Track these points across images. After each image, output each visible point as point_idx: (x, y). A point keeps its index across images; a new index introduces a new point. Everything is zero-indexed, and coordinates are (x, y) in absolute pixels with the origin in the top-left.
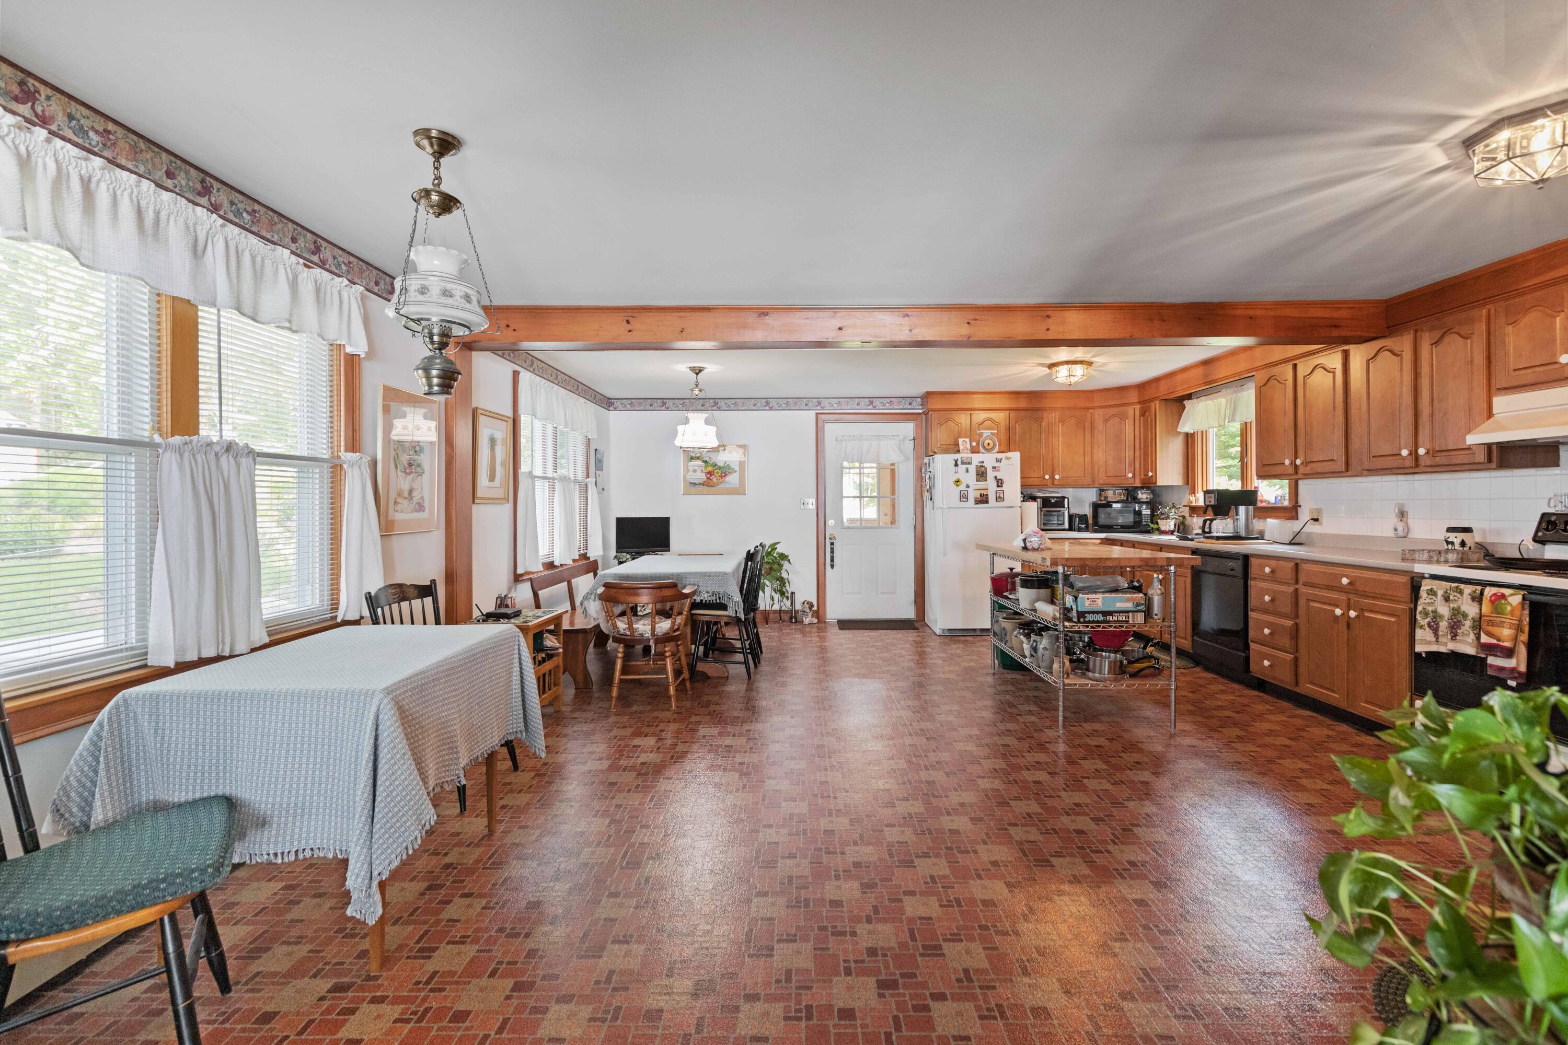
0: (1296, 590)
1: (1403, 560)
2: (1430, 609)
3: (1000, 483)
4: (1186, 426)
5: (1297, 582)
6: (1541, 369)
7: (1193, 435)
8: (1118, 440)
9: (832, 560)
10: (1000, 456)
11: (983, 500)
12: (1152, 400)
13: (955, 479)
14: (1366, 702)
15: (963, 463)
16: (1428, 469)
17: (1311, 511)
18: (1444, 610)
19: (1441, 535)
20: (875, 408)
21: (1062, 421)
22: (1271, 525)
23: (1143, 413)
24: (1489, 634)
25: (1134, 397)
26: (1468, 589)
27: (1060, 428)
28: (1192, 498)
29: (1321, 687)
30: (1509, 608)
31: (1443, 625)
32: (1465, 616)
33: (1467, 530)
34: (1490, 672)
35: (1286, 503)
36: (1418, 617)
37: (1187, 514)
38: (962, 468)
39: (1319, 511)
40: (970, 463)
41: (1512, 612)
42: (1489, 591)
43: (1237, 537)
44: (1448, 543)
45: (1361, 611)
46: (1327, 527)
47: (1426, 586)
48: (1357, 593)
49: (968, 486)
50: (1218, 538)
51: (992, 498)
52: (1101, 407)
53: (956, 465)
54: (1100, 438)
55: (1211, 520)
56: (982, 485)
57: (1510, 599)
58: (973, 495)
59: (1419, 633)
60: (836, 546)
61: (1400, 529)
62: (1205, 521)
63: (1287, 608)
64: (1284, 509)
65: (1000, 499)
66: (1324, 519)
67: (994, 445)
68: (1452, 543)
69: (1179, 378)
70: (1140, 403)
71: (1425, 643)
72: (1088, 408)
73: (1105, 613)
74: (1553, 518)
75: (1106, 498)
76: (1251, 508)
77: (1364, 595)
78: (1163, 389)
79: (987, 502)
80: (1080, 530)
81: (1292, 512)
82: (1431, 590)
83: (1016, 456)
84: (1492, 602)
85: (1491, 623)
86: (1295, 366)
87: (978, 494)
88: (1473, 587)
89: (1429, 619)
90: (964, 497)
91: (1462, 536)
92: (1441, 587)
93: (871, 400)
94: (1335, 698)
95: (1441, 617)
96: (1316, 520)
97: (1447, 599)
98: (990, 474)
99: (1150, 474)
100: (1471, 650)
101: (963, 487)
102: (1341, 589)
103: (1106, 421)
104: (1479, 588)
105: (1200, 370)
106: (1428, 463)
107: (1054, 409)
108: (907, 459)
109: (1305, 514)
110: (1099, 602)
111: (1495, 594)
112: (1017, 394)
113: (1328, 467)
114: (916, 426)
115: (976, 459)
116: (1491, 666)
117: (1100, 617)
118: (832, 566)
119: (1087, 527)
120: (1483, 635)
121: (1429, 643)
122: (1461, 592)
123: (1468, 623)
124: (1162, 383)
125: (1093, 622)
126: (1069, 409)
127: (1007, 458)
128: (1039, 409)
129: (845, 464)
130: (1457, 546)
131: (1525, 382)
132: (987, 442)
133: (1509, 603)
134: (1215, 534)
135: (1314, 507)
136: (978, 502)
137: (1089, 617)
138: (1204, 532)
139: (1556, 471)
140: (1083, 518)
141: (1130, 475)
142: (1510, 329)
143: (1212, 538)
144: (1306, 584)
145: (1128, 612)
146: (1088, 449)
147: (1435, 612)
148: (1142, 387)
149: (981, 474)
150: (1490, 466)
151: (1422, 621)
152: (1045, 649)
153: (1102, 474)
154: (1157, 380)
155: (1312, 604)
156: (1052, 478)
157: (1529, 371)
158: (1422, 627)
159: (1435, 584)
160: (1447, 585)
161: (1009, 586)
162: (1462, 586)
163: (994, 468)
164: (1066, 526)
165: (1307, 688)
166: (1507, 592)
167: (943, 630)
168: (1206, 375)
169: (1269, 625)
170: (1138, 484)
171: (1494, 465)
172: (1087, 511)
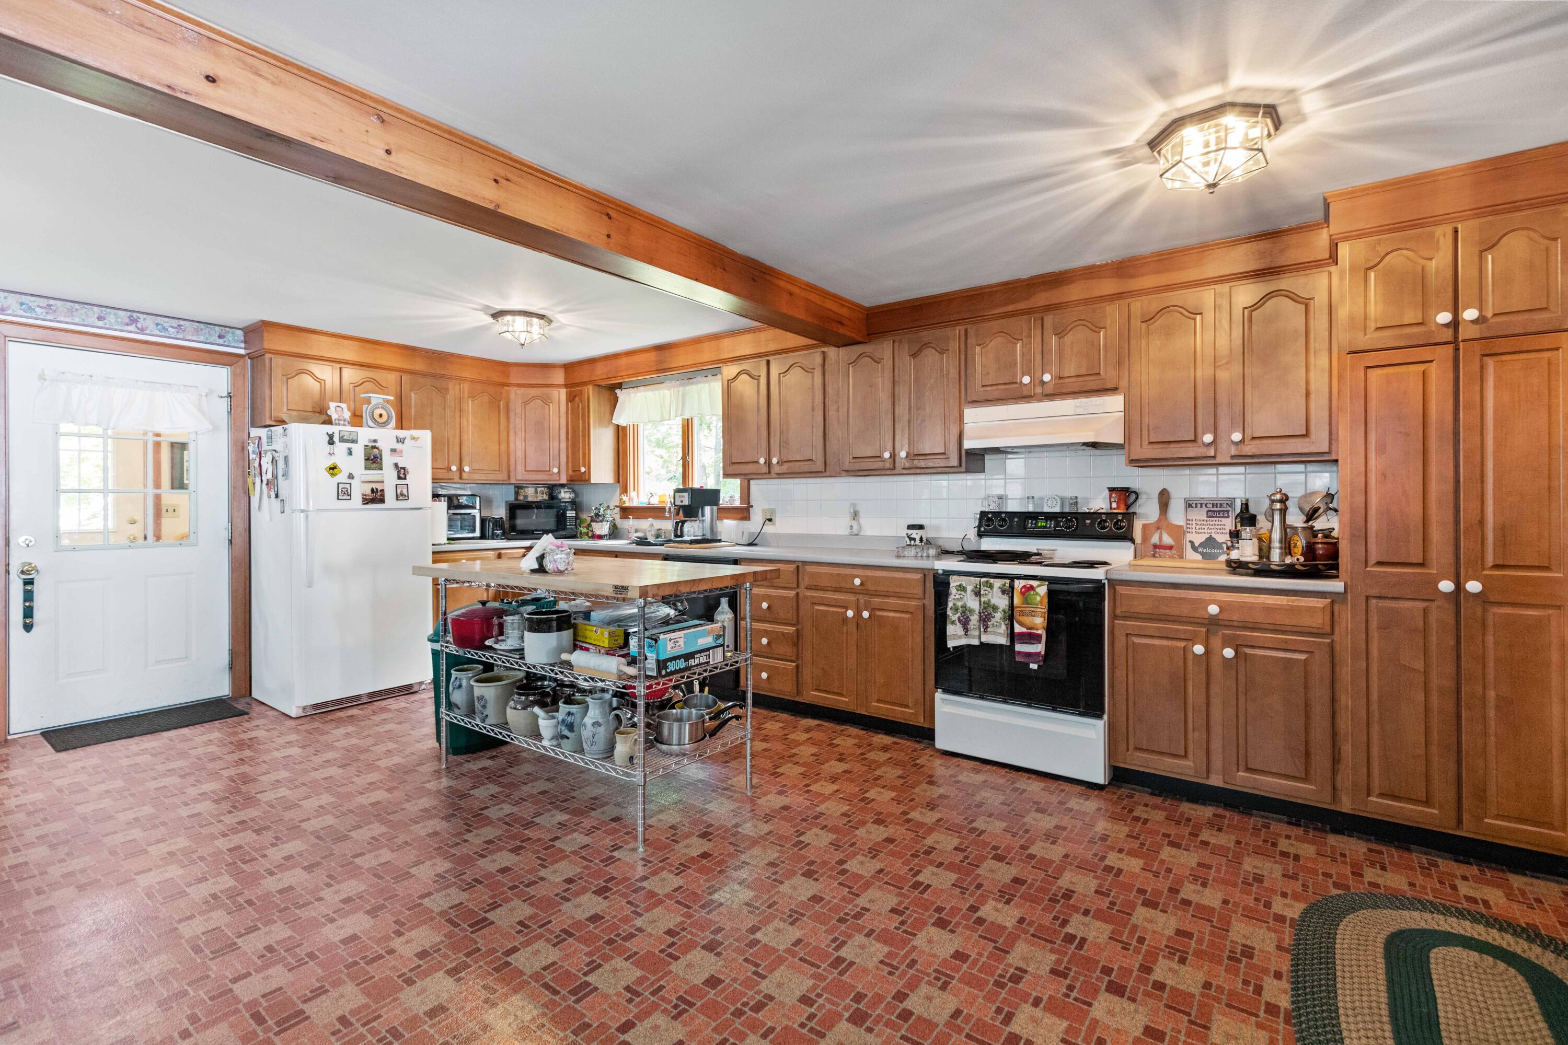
0: (797, 594)
1: (898, 557)
2: (959, 604)
3: (402, 473)
4: (621, 418)
5: (798, 587)
6: (1004, 387)
7: (624, 428)
8: (540, 428)
9: (28, 613)
10: (401, 433)
11: (375, 498)
12: (584, 384)
13: (329, 463)
14: (878, 701)
15: (342, 440)
16: (905, 472)
17: (764, 511)
18: (973, 604)
19: (904, 532)
20: (142, 331)
21: (472, 396)
22: (728, 527)
23: (571, 398)
24: (1021, 624)
25: (559, 377)
26: (998, 583)
27: (469, 405)
28: (625, 498)
29: (827, 692)
30: (1038, 598)
31: (974, 619)
32: (995, 608)
33: (921, 527)
34: (1018, 659)
35: (737, 504)
36: (949, 612)
37: (617, 517)
38: (340, 448)
39: (773, 511)
40: (354, 441)
41: (1041, 602)
42: (1019, 584)
43: (704, 541)
44: (911, 539)
45: (872, 611)
46: (780, 527)
47: (954, 582)
48: (868, 593)
49: (351, 476)
50: (692, 542)
51: (390, 495)
52: (519, 385)
53: (331, 442)
54: (517, 422)
55: (683, 522)
56: (374, 475)
57: (1038, 590)
58: (359, 490)
59: (951, 629)
60: (37, 588)
61: (855, 527)
62: (677, 523)
63: (790, 615)
64: (736, 509)
65: (401, 496)
66: (777, 519)
67: (389, 417)
68: (914, 539)
69: (623, 361)
70: (566, 386)
71: (956, 637)
72: (504, 385)
73: (688, 656)
74: (990, 516)
75: (526, 497)
76: (715, 508)
77: (877, 594)
78: (600, 371)
79: (382, 501)
80: (494, 537)
81: (743, 513)
82: (960, 586)
83: (426, 436)
84: (1023, 594)
85: (1023, 613)
86: (768, 362)
87: (367, 489)
88: (1003, 581)
89: (959, 614)
90: (344, 493)
91: (920, 532)
92: (970, 583)
93: (133, 316)
94: (844, 702)
95: (971, 611)
96: (770, 520)
97: (978, 593)
98: (388, 460)
99: (583, 470)
100: (1003, 640)
101: (342, 477)
102: (853, 591)
103: (526, 403)
104: (1008, 581)
105: (652, 356)
106: (907, 465)
107: (461, 380)
108: (216, 428)
109: (757, 516)
110: (681, 642)
111: (1024, 587)
112: (411, 351)
113: (806, 467)
114: (234, 376)
115: (365, 434)
116: (1019, 653)
117: (681, 664)
118: (28, 627)
119: (503, 534)
120: (1016, 625)
121: (960, 637)
122: (991, 586)
123: (998, 615)
124: (599, 365)
125: (676, 672)
126: (479, 382)
127: (414, 438)
128: (442, 377)
129: (64, 427)
130: (918, 542)
131: (992, 398)
132: (377, 412)
133: (1037, 594)
134: (686, 538)
135: (766, 507)
136: (367, 501)
137: (672, 666)
138: (676, 536)
139: (982, 476)
140: (498, 523)
141: (556, 470)
142: (978, 349)
143: (685, 542)
144: (808, 588)
145: (708, 649)
146: (504, 434)
147: (964, 607)
148: (569, 367)
149: (373, 459)
150: (960, 469)
151: (952, 616)
152: (596, 724)
153: (520, 468)
154: (592, 361)
155: (816, 607)
156: (461, 470)
157: (994, 388)
158: (953, 623)
159: (964, 580)
160: (977, 580)
161: (495, 630)
162: (992, 580)
163: (393, 451)
164: (478, 533)
165: (812, 696)
166: (1035, 583)
167: (304, 708)
168: (660, 362)
169: (766, 633)
170: (563, 481)
171: (963, 468)
172: (501, 512)
